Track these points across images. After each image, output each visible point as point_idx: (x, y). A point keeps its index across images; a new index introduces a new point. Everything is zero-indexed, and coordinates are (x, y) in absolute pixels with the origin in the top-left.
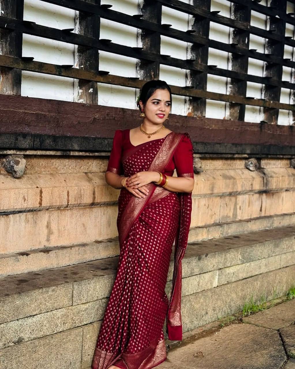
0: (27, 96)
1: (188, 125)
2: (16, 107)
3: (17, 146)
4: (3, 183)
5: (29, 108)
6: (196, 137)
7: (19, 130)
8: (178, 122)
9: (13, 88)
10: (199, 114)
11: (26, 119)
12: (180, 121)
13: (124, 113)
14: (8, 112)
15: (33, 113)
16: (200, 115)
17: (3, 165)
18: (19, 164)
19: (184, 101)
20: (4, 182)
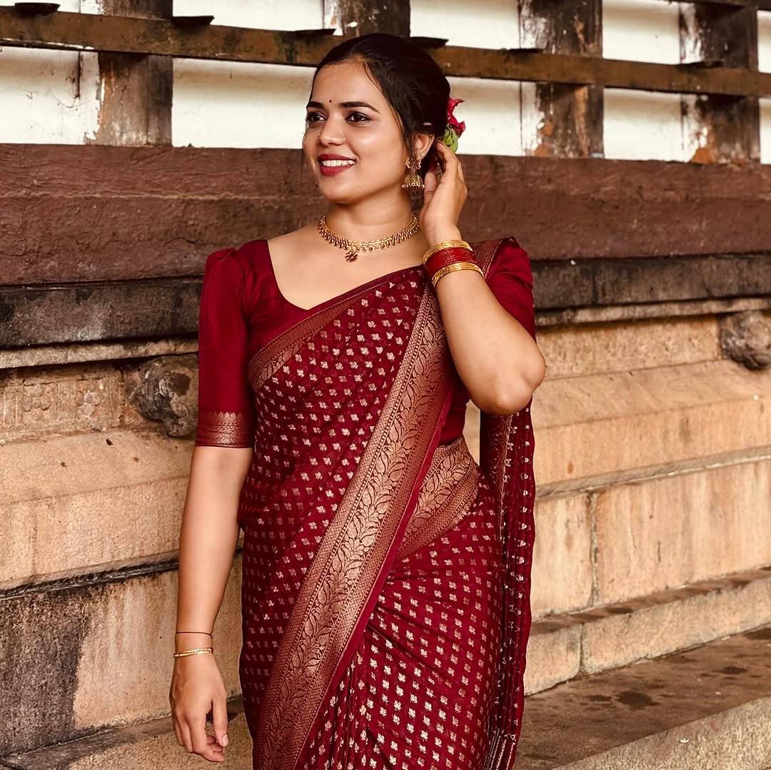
0: (190, 145)
1: (707, 195)
2: (159, 186)
3: (182, 328)
4: (136, 459)
5: (197, 184)
6: (735, 233)
7: (171, 263)
8: (672, 188)
9: (147, 120)
10: (737, 151)
11: (191, 222)
12: (680, 184)
13: (495, 173)
14: (132, 204)
15: (212, 201)
16: (742, 156)
17: (133, 393)
18: (188, 388)
19: (679, 108)
20: (139, 457)
